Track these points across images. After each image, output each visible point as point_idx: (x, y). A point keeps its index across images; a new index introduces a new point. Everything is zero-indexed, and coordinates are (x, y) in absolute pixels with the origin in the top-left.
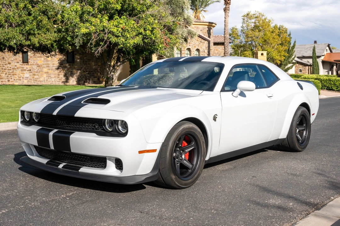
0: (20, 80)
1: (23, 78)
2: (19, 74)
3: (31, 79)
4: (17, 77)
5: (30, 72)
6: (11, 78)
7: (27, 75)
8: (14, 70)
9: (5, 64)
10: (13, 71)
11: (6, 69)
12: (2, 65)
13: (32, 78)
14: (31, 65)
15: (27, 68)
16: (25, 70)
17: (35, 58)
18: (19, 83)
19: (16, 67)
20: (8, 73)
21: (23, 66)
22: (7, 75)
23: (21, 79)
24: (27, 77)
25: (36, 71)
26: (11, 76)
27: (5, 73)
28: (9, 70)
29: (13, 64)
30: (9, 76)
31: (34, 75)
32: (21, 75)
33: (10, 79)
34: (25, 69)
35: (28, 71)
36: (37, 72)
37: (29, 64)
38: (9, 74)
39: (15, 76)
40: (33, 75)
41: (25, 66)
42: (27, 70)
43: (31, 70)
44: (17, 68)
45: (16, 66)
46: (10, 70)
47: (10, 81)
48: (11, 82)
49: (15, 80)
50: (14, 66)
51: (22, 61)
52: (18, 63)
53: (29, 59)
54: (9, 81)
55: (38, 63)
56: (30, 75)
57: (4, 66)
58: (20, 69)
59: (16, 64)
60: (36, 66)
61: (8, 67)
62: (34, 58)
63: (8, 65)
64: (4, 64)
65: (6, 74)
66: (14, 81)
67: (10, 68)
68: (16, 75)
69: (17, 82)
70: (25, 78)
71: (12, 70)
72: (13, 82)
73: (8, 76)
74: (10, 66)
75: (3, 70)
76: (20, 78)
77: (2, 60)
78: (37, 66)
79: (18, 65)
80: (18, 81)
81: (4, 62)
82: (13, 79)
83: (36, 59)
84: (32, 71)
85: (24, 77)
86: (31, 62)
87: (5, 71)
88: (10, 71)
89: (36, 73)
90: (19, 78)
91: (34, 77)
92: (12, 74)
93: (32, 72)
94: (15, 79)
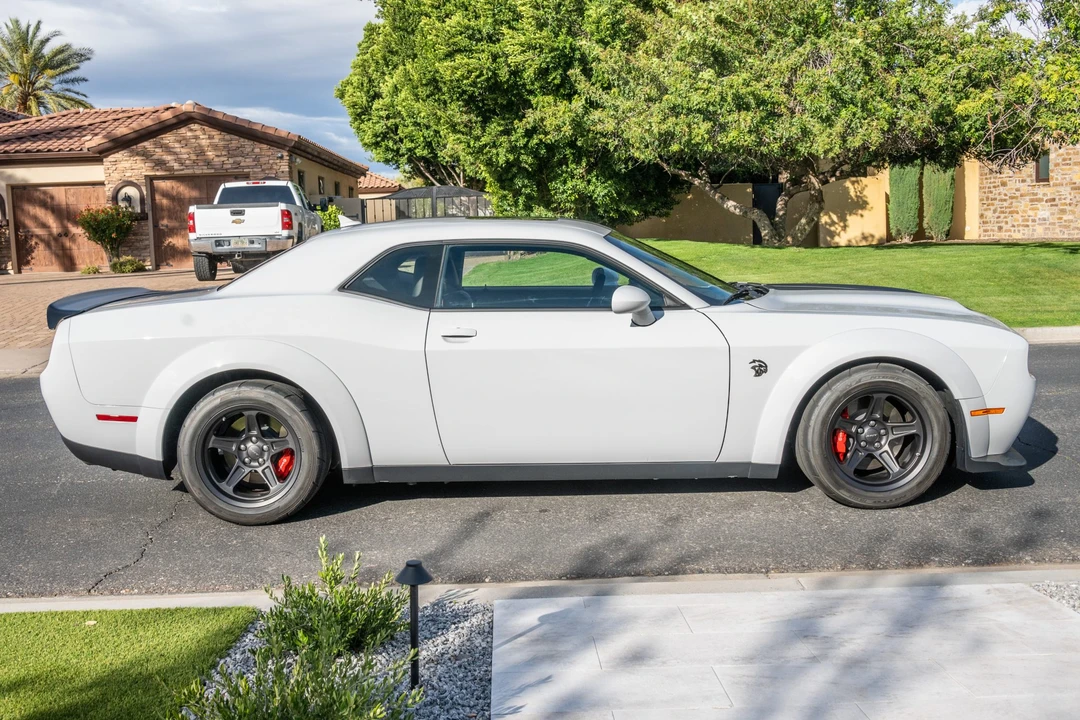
0: (1028, 226)
1: (1034, 221)
2: (1025, 211)
3: (1054, 224)
4: (1020, 219)
5: (1052, 205)
6: (1007, 223)
7: (1044, 211)
8: (1014, 200)
9: (994, 187)
10: (1011, 203)
11: (995, 199)
12: (987, 190)
13: (1056, 221)
14: (1055, 185)
15: (1044, 195)
16: (1040, 200)
17: (1068, 167)
18: (1024, 234)
19: (1018, 194)
20: (999, 210)
21: (1036, 190)
22: (997, 214)
23: (1030, 223)
24: (1044, 219)
25: (1068, 201)
26: (1005, 217)
27: (992, 208)
28: (1001, 200)
29: (1013, 185)
30: (1002, 215)
31: (1063, 211)
32: (1031, 213)
33: (1003, 224)
34: (1040, 196)
35: (1046, 201)
36: (1070, 204)
37: (1051, 183)
38: (1003, 212)
39: (1015, 215)
40: (1059, 213)
41: (1042, 191)
42: (1045, 199)
43: (1054, 200)
44: (1022, 196)
45: (1017, 190)
46: (1005, 200)
47: (1004, 229)
48: (1006, 231)
49: (1013, 226)
50: (1014, 191)
51: (1034, 178)
52: (1024, 181)
53: (1052, 171)
54: (1000, 228)
55: (1074, 181)
56: (1053, 214)
57: (991, 192)
58: (1028, 198)
59: (1018, 185)
60: (1069, 189)
61: (1000, 194)
62: (1064, 167)
63: (1001, 188)
64: (992, 185)
65: (995, 211)
66: (1013, 229)
67: (1006, 195)
68: (1018, 213)
69: (1019, 231)
70: (1038, 221)
71: (1009, 201)
72: (1010, 231)
73: (999, 217)
74: (1005, 192)
75: (990, 202)
76: (1028, 221)
77: (988, 176)
78: (1072, 189)
79: (1024, 188)
80: (1021, 228)
81: (992, 180)
82: (1010, 225)
83: (1070, 169)
84: (1057, 202)
85: (1037, 219)
86: (1057, 179)
87: (993, 205)
88: (1005, 204)
89: (1068, 208)
90: (1023, 221)
91: (1061, 218)
92: (1008, 210)
93: (1056, 205)
94: (1015, 224)
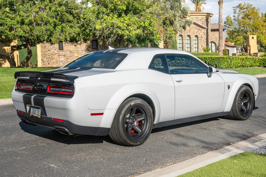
0: (58, 63)
1: (59, 61)
2: (56, 58)
3: (65, 62)
4: (55, 61)
5: (64, 57)
6: (51, 62)
7: (62, 59)
8: (53, 55)
9: (46, 51)
10: (52, 56)
11: (47, 55)
12: (44, 52)
13: (66, 61)
14: (65, 51)
15: (62, 54)
16: (61, 55)
17: (68, 46)
18: (56, 65)
19: (54, 53)
20: (48, 58)
21: (59, 52)
22: (47, 59)
23: (58, 62)
24: (62, 61)
25: (69, 56)
26: (50, 60)
27: (46, 57)
28: (49, 55)
29: (52, 51)
30: (49, 60)
31: (68, 59)
32: (58, 59)
33: (50, 62)
34: (61, 54)
35: (63, 56)
36: (70, 57)
37: (64, 50)
38: (49, 59)
39: (53, 60)
40: (66, 59)
41: (61, 52)
42: (62, 55)
43: (65, 55)
44: (55, 54)
45: (54, 52)
46: (50, 55)
47: (50, 64)
48: (51, 64)
49: (53, 63)
50: (53, 53)
51: (58, 49)
52: (56, 50)
53: (64, 47)
54: (49, 64)
55: (70, 50)
56: (65, 59)
57: (45, 53)
58: (57, 55)
59: (54, 51)
60: (69, 52)
61: (48, 53)
62: (67, 46)
63: (49, 52)
64: (45, 51)
65: (47, 58)
66: (53, 64)
67: (50, 54)
68: (54, 59)
69: (55, 64)
70: (60, 62)
71: (51, 56)
72: (52, 64)
74: (50, 53)
75: (45, 55)
76: (57, 61)
77: (44, 48)
78: (70, 52)
79: (56, 52)
80: (55, 63)
81: (45, 49)
82: (52, 62)
83: (69, 47)
84: (66, 56)
85: (60, 61)
86: (65, 49)
87: (46, 56)
88: (50, 56)
89: (69, 58)
90: (56, 61)
91: (67, 61)
92: (51, 58)
93: (66, 57)
94: (54, 62)
